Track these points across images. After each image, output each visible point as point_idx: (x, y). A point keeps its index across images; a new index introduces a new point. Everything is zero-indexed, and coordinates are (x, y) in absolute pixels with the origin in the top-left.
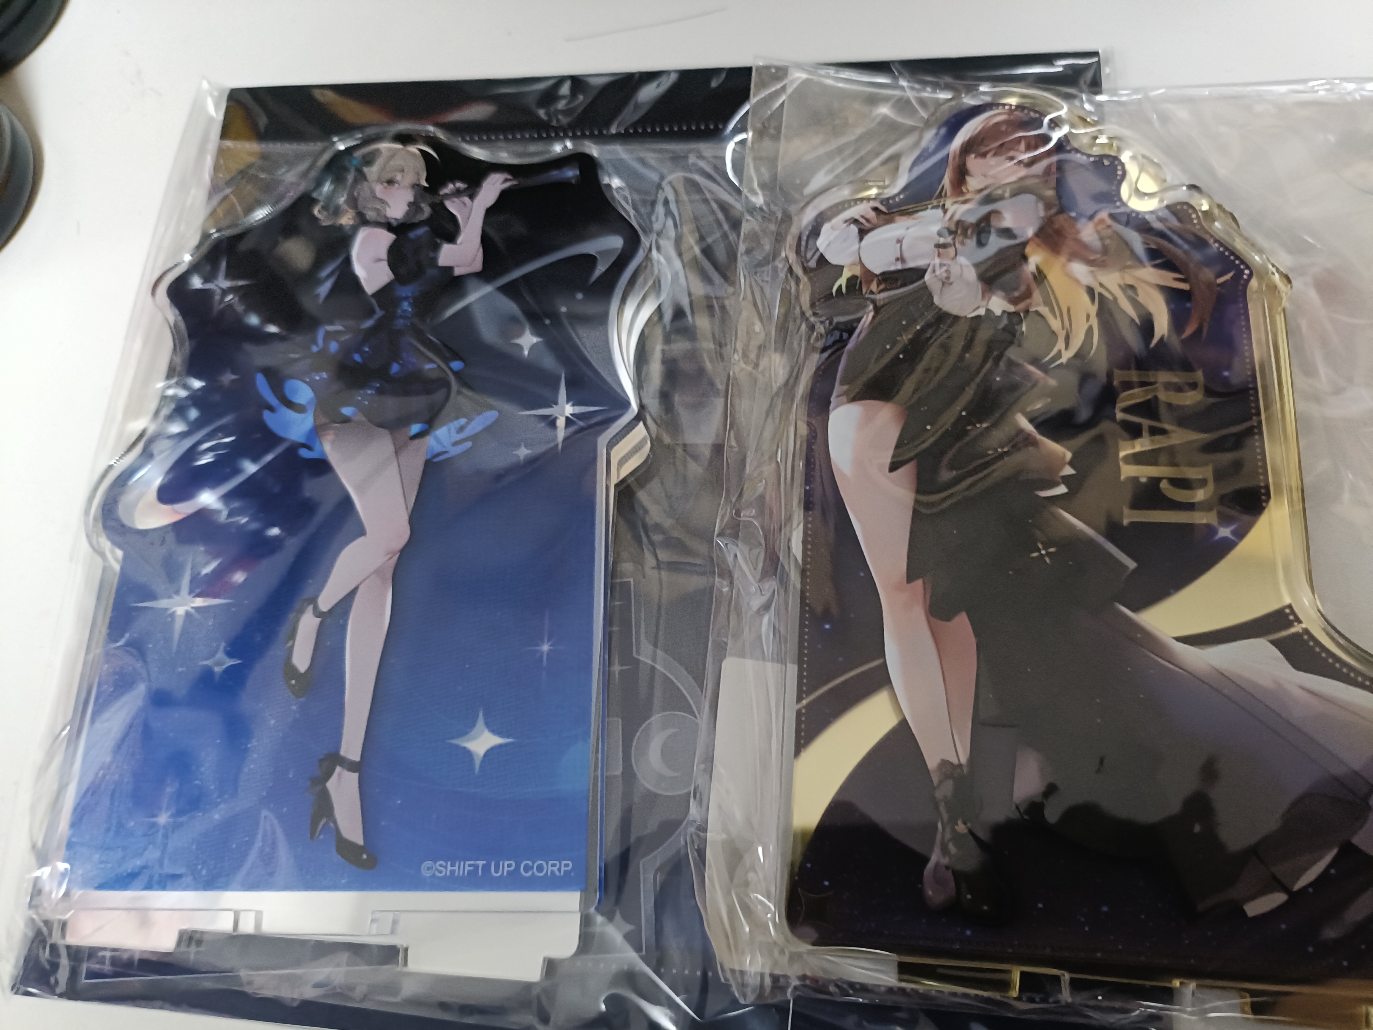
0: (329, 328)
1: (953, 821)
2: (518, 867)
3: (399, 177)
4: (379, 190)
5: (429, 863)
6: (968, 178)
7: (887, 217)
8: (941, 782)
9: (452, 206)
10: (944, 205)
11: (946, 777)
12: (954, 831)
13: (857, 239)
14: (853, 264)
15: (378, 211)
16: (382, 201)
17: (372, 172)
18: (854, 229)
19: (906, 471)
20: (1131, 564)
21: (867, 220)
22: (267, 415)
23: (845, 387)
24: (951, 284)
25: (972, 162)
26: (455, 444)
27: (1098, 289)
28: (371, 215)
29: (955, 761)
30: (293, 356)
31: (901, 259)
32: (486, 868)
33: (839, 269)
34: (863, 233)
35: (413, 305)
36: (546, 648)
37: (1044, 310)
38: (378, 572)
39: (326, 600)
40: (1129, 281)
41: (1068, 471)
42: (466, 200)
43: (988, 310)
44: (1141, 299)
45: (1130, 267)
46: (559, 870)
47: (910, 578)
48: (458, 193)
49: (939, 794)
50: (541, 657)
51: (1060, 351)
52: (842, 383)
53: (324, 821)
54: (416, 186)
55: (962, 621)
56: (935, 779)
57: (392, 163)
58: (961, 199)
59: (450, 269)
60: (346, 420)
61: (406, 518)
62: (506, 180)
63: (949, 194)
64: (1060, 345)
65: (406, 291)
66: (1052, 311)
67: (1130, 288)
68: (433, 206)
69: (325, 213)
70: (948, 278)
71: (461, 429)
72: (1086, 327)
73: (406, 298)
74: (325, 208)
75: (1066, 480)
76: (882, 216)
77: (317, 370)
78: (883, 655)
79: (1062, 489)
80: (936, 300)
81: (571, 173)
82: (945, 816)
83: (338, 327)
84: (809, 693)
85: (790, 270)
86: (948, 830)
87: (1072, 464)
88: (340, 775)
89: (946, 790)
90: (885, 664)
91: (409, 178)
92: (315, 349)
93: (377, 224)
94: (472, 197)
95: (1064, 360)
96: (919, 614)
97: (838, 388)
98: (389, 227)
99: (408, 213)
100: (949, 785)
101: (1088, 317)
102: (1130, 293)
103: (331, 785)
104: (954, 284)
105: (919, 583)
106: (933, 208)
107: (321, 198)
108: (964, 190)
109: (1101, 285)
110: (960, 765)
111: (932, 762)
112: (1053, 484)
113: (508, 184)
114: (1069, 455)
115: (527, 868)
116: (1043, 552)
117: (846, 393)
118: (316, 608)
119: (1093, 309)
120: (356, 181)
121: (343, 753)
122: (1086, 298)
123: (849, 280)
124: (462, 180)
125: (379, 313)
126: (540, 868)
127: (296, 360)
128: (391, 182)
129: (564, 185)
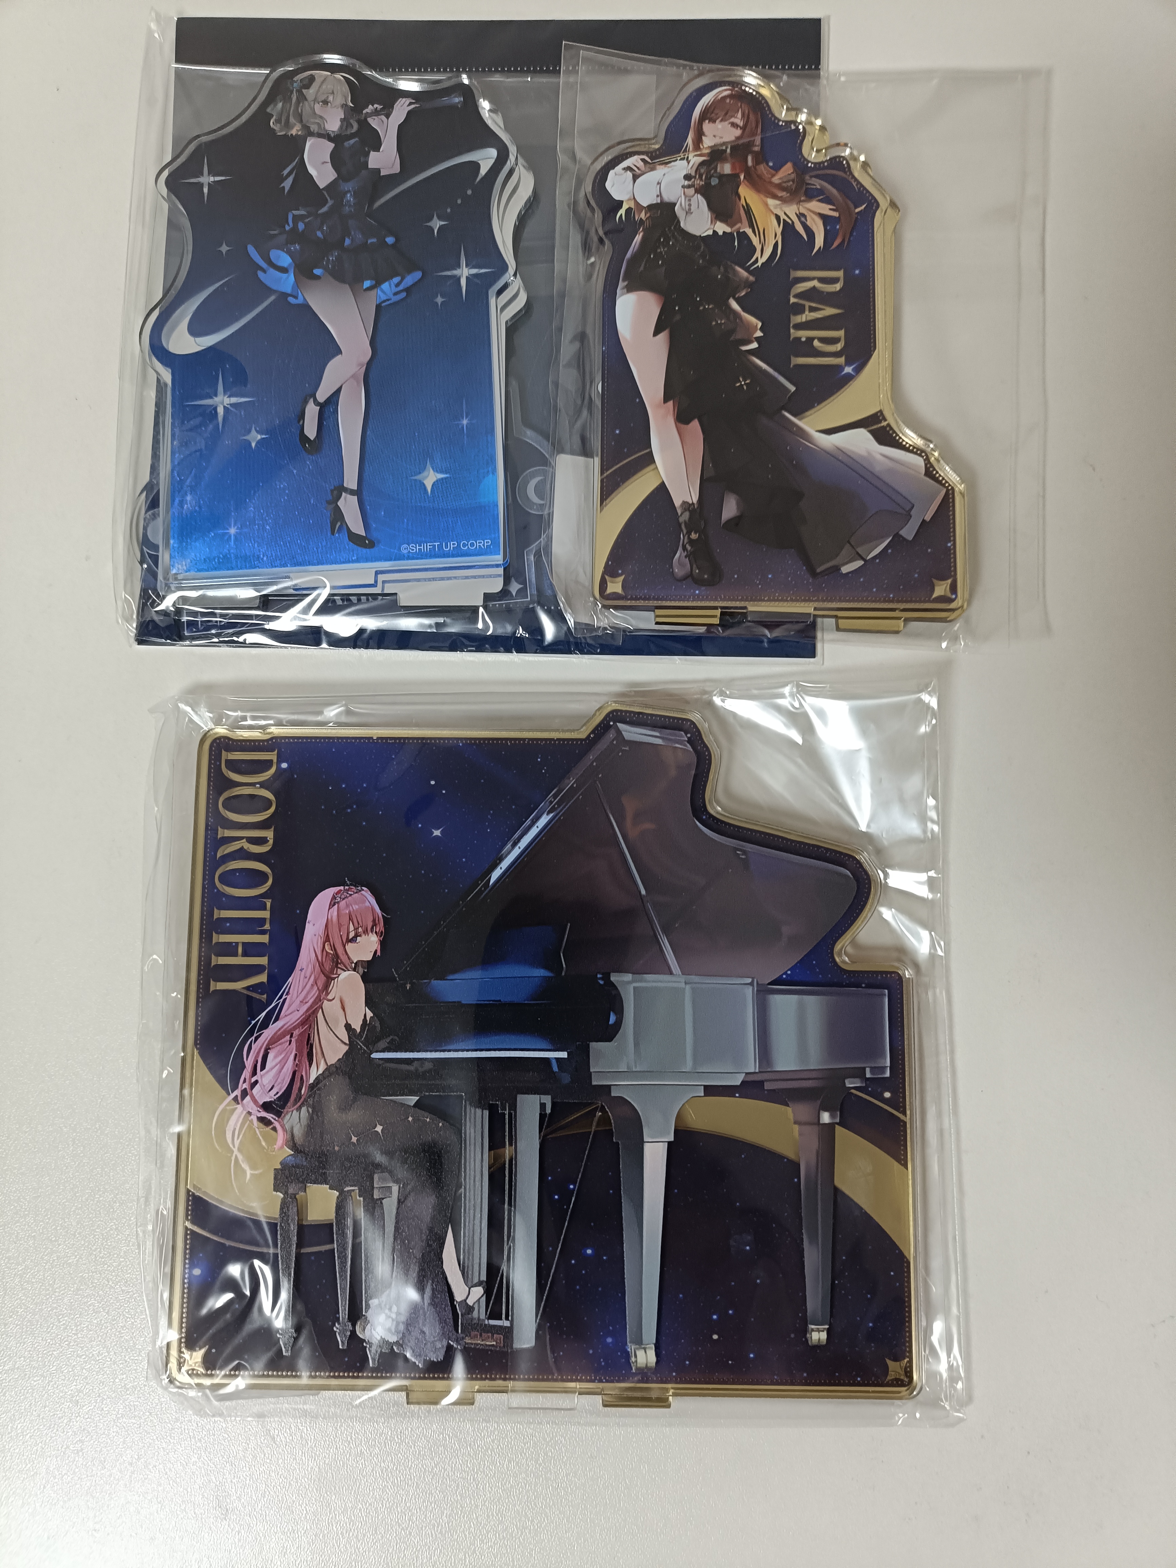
0: (296, 212)
1: (689, 533)
2: (459, 545)
3: (331, 98)
4: (318, 108)
5: (405, 546)
6: (703, 138)
7: (651, 166)
8: (682, 514)
9: (374, 122)
10: (688, 157)
11: (685, 510)
12: (689, 537)
13: (632, 182)
14: (629, 200)
15: (318, 124)
16: (321, 117)
17: (310, 93)
18: (629, 174)
19: (663, 336)
20: (793, 389)
21: (638, 168)
22: (260, 274)
23: (626, 283)
24: (692, 213)
25: (707, 126)
26: (395, 294)
27: (783, 217)
28: (314, 128)
29: (691, 502)
30: (272, 232)
31: (660, 195)
32: (440, 546)
33: (620, 204)
34: (635, 178)
35: (355, 195)
36: (465, 422)
37: (749, 231)
38: (354, 376)
39: (322, 395)
40: (802, 211)
41: (759, 334)
42: (383, 118)
43: (714, 232)
44: (808, 223)
45: (804, 201)
46: (484, 545)
47: (666, 400)
48: (376, 113)
49: (681, 520)
50: (463, 427)
51: (757, 258)
52: (624, 280)
53: (339, 524)
54: (344, 106)
55: (695, 424)
56: (679, 512)
57: (324, 87)
58: (699, 153)
59: (378, 171)
60: (317, 278)
61: (368, 343)
62: (410, 104)
63: (691, 149)
64: (758, 254)
65: (348, 186)
66: (754, 232)
67: (800, 216)
68: (359, 122)
69: (278, 125)
70: (690, 209)
71: (397, 285)
72: (774, 242)
73: (349, 191)
74: (278, 121)
75: (758, 339)
76: (648, 165)
77: (293, 243)
78: (649, 445)
79: (755, 345)
80: (682, 225)
81: (457, 100)
82: (685, 531)
83: (302, 212)
84: (607, 470)
85: (588, 203)
86: (686, 538)
87: (761, 329)
88: (345, 499)
89: (685, 517)
90: (651, 453)
91: (339, 100)
92: (287, 228)
93: (320, 135)
94: (388, 116)
95: (759, 264)
96: (671, 420)
97: (622, 284)
98: (329, 138)
99: (341, 127)
100: (687, 514)
101: (776, 235)
102: (803, 219)
103: (341, 503)
104: (693, 214)
105: (671, 403)
106: (680, 160)
107: (274, 114)
108: (701, 147)
109: (785, 214)
110: (693, 504)
111: (677, 503)
112: (749, 342)
113: (413, 106)
114: (760, 324)
115: (464, 545)
116: (743, 383)
117: (626, 287)
118: (315, 400)
119: (779, 231)
120: (298, 102)
121: (345, 485)
122: (775, 222)
123: (627, 211)
124: (379, 104)
125: (330, 202)
126: (472, 545)
127: (275, 235)
128: (325, 102)
129: (453, 107)
